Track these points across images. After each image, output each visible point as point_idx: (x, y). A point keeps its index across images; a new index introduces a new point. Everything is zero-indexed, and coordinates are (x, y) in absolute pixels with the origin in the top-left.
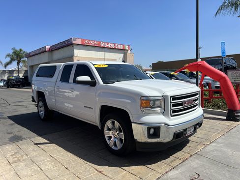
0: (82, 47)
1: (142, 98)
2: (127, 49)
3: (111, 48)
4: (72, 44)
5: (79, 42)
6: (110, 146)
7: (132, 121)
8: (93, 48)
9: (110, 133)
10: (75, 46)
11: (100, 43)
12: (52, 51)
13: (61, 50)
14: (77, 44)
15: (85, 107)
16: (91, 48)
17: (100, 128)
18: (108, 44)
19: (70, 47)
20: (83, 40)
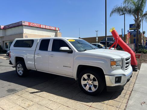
0: (29, 27)
1: (111, 60)
2: (57, 30)
3: (47, 29)
4: (22, 25)
5: (27, 24)
6: (86, 90)
7: (105, 74)
8: (36, 28)
9: (86, 82)
10: (24, 27)
11: (40, 25)
12: (5, 29)
13: (13, 29)
14: (26, 26)
15: (64, 66)
16: (34, 28)
17: (76, 79)
18: (45, 26)
19: (20, 27)
20: (29, 23)
